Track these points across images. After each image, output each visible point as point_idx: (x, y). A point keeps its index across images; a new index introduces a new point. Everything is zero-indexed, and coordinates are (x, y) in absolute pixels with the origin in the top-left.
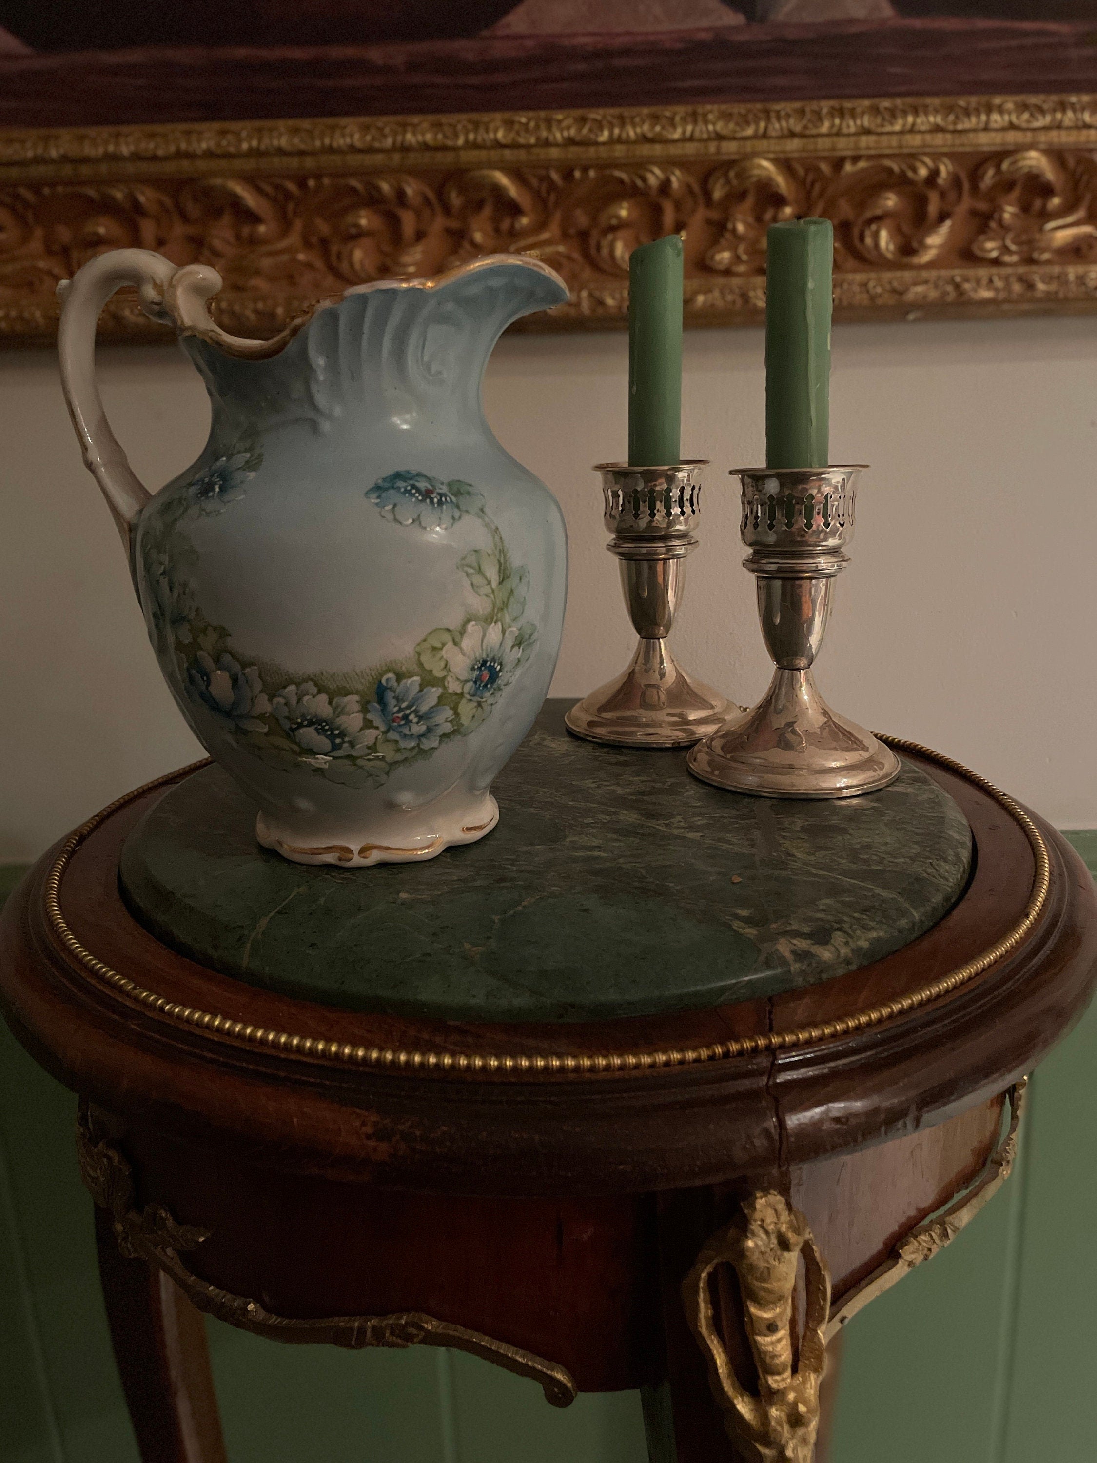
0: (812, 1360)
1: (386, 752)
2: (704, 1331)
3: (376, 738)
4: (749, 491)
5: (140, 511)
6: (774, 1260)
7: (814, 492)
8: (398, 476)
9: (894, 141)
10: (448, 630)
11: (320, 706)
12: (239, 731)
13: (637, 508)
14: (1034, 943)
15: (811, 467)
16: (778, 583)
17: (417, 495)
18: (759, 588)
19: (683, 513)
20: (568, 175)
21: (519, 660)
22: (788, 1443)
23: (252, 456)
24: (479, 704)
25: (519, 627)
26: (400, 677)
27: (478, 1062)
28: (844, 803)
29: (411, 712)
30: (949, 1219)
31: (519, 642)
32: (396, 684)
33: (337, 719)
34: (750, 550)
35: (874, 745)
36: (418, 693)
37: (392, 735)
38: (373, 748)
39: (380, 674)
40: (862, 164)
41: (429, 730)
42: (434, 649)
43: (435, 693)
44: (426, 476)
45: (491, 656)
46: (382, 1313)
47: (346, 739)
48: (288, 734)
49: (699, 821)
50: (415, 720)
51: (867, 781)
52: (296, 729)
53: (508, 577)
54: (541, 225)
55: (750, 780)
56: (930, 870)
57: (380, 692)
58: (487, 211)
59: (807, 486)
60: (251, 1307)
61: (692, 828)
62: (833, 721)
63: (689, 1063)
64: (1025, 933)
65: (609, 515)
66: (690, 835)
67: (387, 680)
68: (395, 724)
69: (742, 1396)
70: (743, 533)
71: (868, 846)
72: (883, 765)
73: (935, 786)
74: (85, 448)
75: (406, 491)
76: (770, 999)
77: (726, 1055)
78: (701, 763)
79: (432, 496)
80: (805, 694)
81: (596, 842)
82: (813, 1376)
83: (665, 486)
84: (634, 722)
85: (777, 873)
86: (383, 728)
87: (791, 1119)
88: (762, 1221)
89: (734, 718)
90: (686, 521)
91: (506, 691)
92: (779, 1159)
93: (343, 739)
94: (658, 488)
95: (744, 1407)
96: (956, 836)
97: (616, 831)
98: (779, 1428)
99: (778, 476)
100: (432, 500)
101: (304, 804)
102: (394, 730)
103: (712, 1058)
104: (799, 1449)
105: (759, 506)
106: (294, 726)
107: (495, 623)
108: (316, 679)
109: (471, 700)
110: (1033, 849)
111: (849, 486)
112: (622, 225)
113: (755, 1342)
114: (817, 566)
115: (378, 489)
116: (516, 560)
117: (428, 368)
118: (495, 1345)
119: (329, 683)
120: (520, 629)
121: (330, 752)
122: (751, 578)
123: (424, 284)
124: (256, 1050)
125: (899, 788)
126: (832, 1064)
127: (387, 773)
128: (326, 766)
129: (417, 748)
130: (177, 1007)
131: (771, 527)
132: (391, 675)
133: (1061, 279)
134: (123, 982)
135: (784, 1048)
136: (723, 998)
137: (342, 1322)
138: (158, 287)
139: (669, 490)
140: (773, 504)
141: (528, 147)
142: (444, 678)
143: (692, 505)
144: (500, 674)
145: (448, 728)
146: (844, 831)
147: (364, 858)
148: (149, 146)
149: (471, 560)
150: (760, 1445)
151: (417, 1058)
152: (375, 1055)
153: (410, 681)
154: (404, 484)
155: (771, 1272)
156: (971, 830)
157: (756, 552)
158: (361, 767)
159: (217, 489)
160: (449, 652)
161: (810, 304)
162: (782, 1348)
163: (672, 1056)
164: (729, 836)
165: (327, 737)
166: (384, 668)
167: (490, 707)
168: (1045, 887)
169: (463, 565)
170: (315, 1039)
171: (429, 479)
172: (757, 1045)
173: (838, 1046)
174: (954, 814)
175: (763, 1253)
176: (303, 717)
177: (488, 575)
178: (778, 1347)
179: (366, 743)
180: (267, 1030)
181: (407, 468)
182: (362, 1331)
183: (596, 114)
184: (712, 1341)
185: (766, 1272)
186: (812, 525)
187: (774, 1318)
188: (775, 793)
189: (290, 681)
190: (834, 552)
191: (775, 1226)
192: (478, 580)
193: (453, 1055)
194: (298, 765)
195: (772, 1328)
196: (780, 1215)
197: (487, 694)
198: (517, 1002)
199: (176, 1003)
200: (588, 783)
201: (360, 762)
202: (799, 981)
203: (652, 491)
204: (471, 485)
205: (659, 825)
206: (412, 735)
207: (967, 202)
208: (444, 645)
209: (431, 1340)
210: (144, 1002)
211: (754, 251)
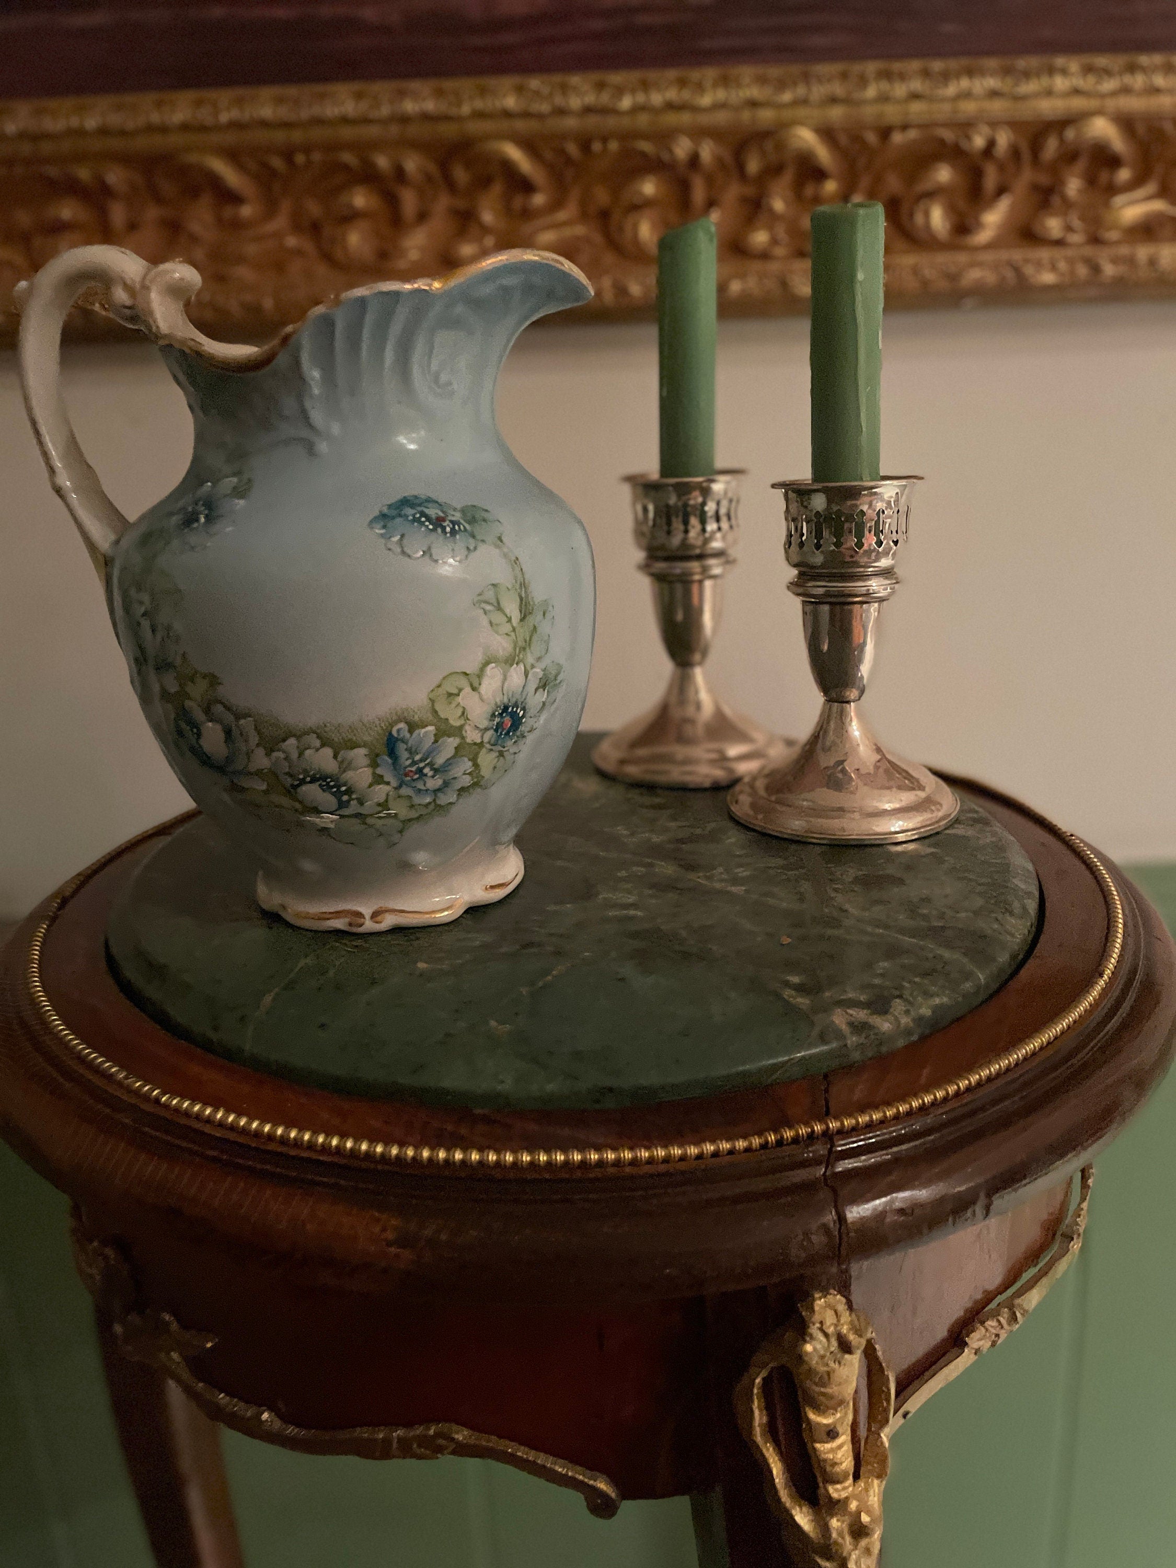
0: (875, 1465)
1: (399, 809)
2: (759, 1439)
3: (388, 795)
4: (794, 507)
5: (117, 542)
6: (835, 1362)
7: (865, 508)
8: (405, 502)
9: (947, 107)
10: (466, 674)
11: (324, 760)
12: (235, 788)
13: (669, 523)
14: (1109, 1006)
15: (862, 480)
16: (826, 608)
17: (427, 523)
18: (805, 613)
19: (719, 529)
20: (585, 145)
21: (544, 703)
22: (850, 1555)
23: (240, 481)
24: (501, 754)
25: (544, 667)
26: (412, 727)
27: (509, 1158)
28: (899, 848)
29: (426, 765)
30: (1017, 1301)
31: (544, 684)
32: (408, 735)
33: (344, 775)
34: (795, 572)
35: (931, 782)
36: (433, 743)
37: (405, 791)
38: (384, 805)
39: (390, 724)
40: (912, 134)
41: (446, 784)
42: (450, 695)
43: (452, 743)
44: (437, 502)
45: (514, 700)
46: (409, 1425)
47: (354, 796)
48: (289, 792)
49: (743, 873)
50: (431, 773)
51: (924, 824)
52: (298, 786)
53: (530, 613)
54: (557, 204)
55: (795, 825)
56: (996, 926)
57: (391, 744)
58: (497, 189)
59: (858, 503)
60: (265, 1416)
61: (735, 881)
62: (887, 759)
63: (739, 1152)
64: (1100, 995)
65: (639, 533)
66: (734, 889)
67: (398, 731)
68: (409, 778)
69: (801, 1507)
70: (786, 552)
71: (927, 900)
72: (941, 805)
73: (998, 828)
74: (52, 470)
75: (415, 520)
76: (826, 1076)
77: (780, 1143)
78: (742, 806)
79: (445, 524)
80: (855, 730)
81: (632, 899)
82: (876, 1482)
83: (700, 500)
84: (668, 759)
85: (830, 932)
86: (394, 783)
87: (851, 1212)
88: (821, 1323)
89: (779, 754)
90: (724, 538)
91: (530, 738)
92: (839, 1257)
93: (350, 796)
94: (692, 502)
95: (803, 1518)
96: (1022, 886)
97: (653, 886)
98: (840, 1540)
99: (825, 490)
100: (444, 528)
101: (308, 866)
102: (406, 785)
103: (764, 1146)
104: (862, 1560)
105: (804, 524)
106: (296, 783)
107: (517, 664)
108: (318, 731)
109: (491, 750)
110: (1105, 897)
111: (903, 500)
112: (647, 204)
113: (814, 1449)
114: (868, 590)
115: (384, 518)
116: (538, 594)
117: (436, 379)
118: (531, 1455)
119: (333, 735)
120: (544, 670)
121: (336, 810)
122: (796, 603)
123: (430, 285)
124: (262, 1147)
125: (960, 830)
126: (895, 1149)
127: (401, 832)
128: (332, 826)
129: (433, 804)
130: (174, 1099)
131: (818, 546)
132: (402, 725)
133: (1131, 261)
134: (113, 1070)
135: (843, 1133)
136: (774, 1077)
137: (364, 1433)
138: (129, 288)
139: (704, 504)
140: (820, 522)
141: (540, 117)
142: (461, 728)
143: (729, 518)
144: (524, 720)
145: (466, 781)
146: (901, 882)
147: (377, 922)
148: (115, 119)
149: (490, 595)
150: (821, 1557)
151: (442, 1155)
152: (394, 1151)
153: (423, 730)
154: (412, 511)
155: (831, 1375)
156: (1038, 876)
157: (801, 574)
158: (371, 826)
159: (202, 520)
160: (467, 699)
161: (859, 298)
162: (843, 1455)
163: (721, 1146)
164: (776, 890)
165: (333, 794)
166: (395, 718)
167: (512, 756)
168: (1119, 941)
169: (480, 602)
170: (329, 1134)
171: (441, 505)
172: (813, 1131)
173: (901, 1129)
174: (1019, 860)
175: (822, 1357)
176: (305, 771)
177: (508, 611)
178: (840, 1454)
179: (376, 800)
180: (275, 1125)
181: (416, 493)
182: (387, 1442)
183: (616, 78)
184: (768, 1450)
185: (826, 1377)
186: (863, 545)
187: (834, 1424)
188: (823, 839)
189: (289, 734)
190: (887, 573)
191: (835, 1329)
192: (498, 618)
193: (481, 1150)
194: (301, 824)
195: (832, 1434)
196: (840, 1316)
197: (509, 743)
198: (550, 1087)
199: (174, 1094)
200: (621, 830)
201: (370, 821)
202: (856, 1056)
203: (686, 505)
204: (486, 511)
205: (698, 878)
206: (427, 790)
207: (1027, 176)
208: (460, 690)
209: (462, 1450)
210: (137, 1093)
211: (794, 231)
